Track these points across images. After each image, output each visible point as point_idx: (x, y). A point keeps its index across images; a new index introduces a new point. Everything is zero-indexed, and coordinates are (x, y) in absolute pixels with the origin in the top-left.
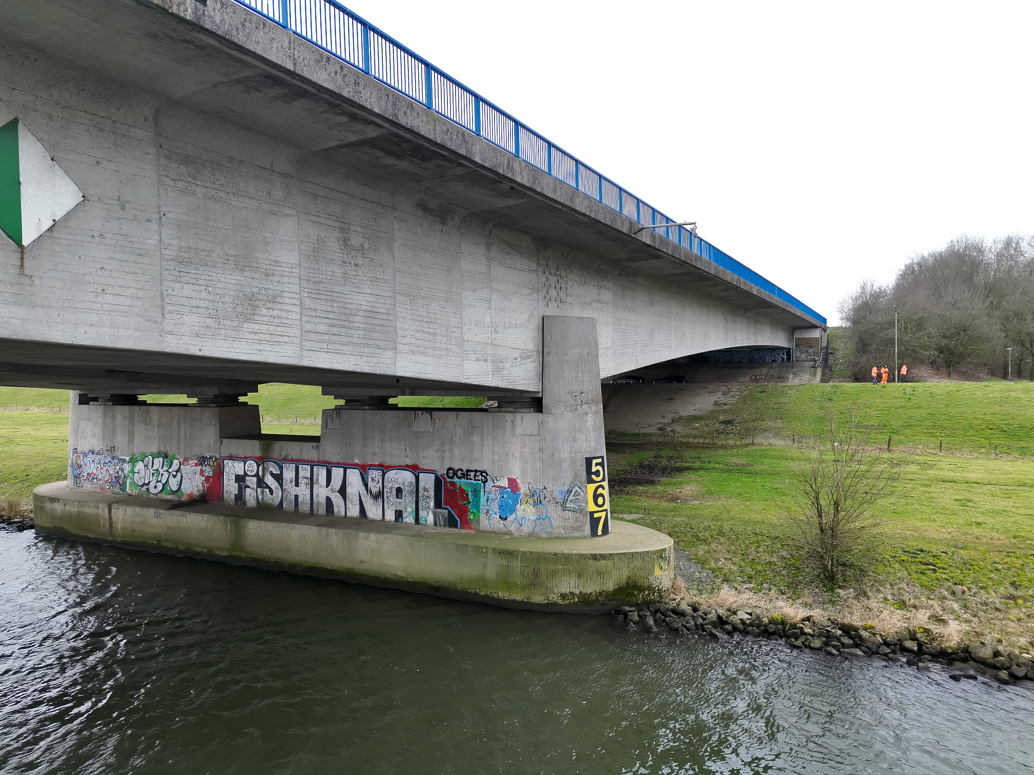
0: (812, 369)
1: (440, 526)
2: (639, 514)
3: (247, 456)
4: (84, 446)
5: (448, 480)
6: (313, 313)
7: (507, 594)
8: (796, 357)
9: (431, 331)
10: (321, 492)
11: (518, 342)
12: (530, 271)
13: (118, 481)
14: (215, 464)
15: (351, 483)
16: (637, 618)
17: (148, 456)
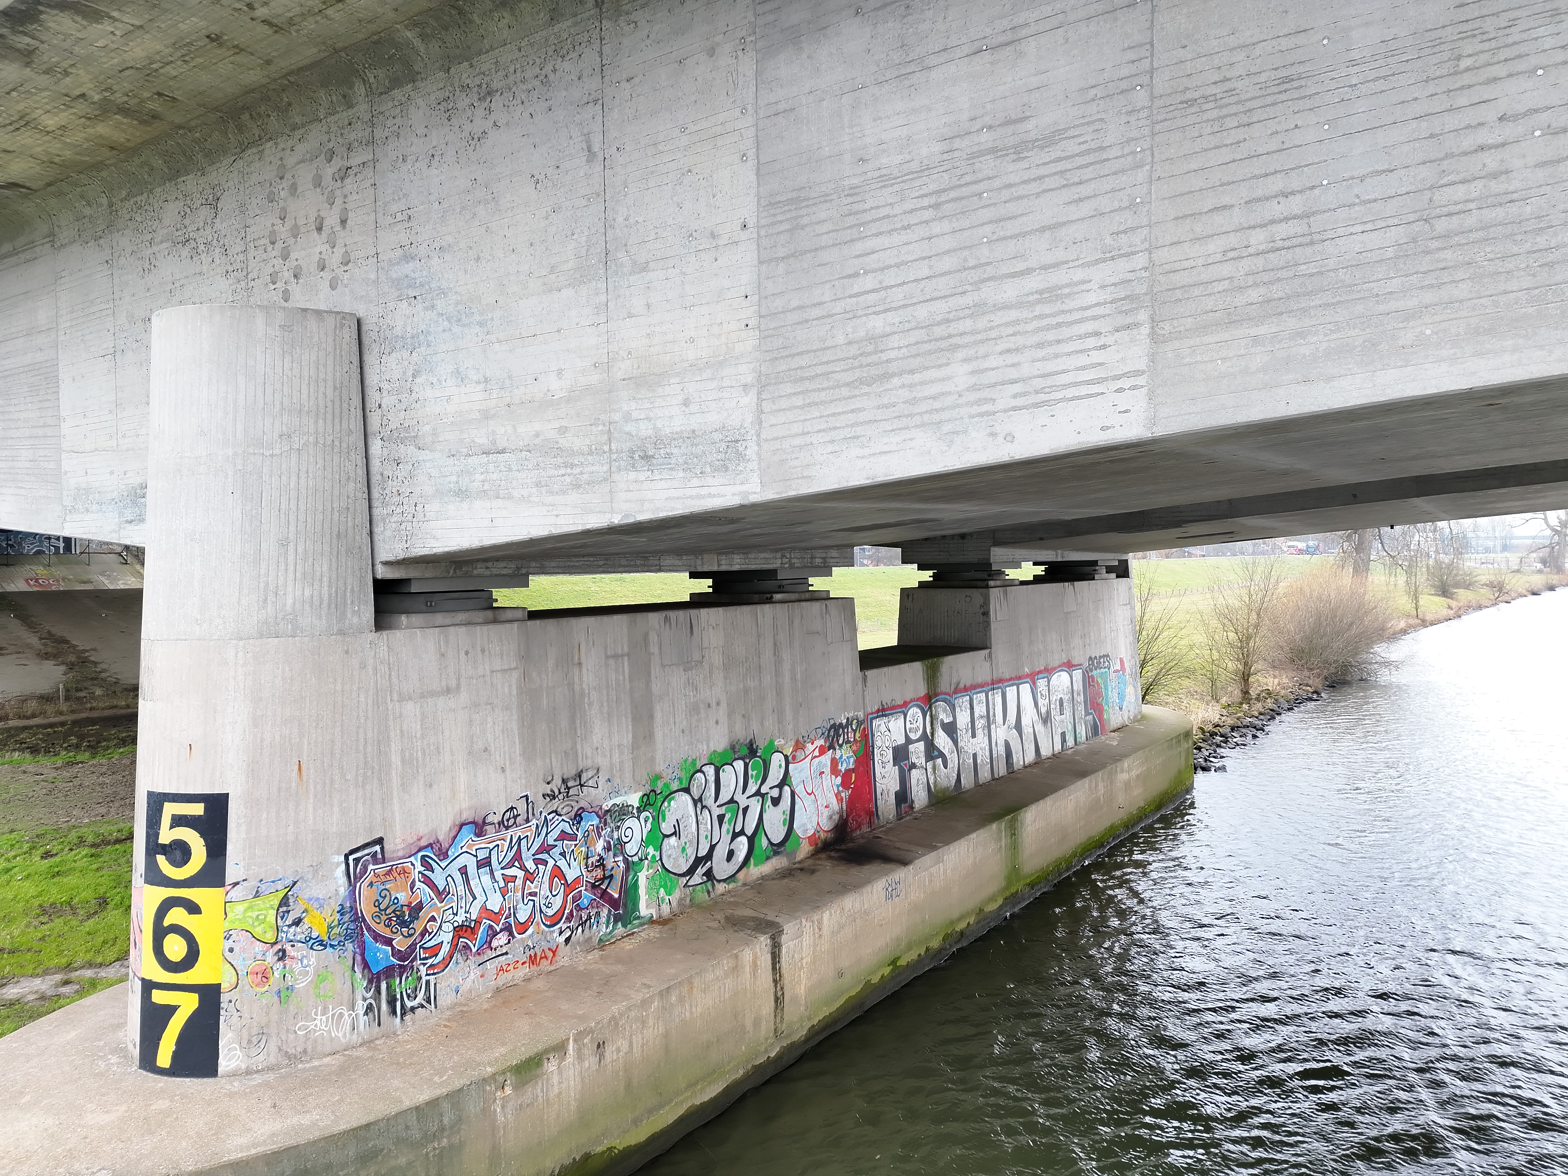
1: (1090, 739)
3: (908, 698)
5: (1090, 674)
10: (1000, 736)
13: (604, 894)
14: (858, 735)
15: (1025, 708)
17: (704, 769)
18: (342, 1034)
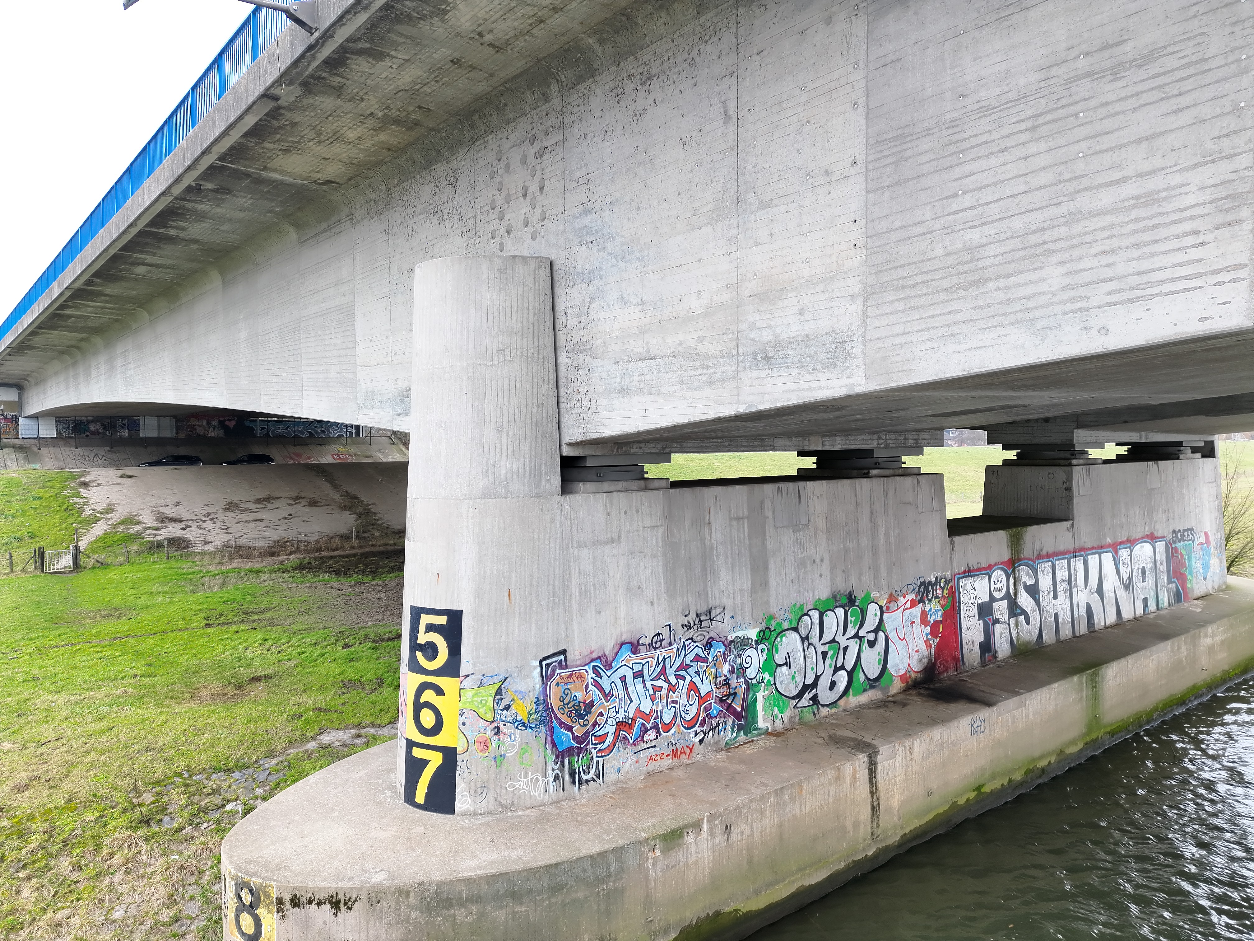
1: (1172, 605)
3: (993, 564)
5: (1173, 546)
10: (1081, 598)
13: (728, 707)
14: (945, 592)
15: (1107, 575)
17: (810, 613)
18: (538, 794)
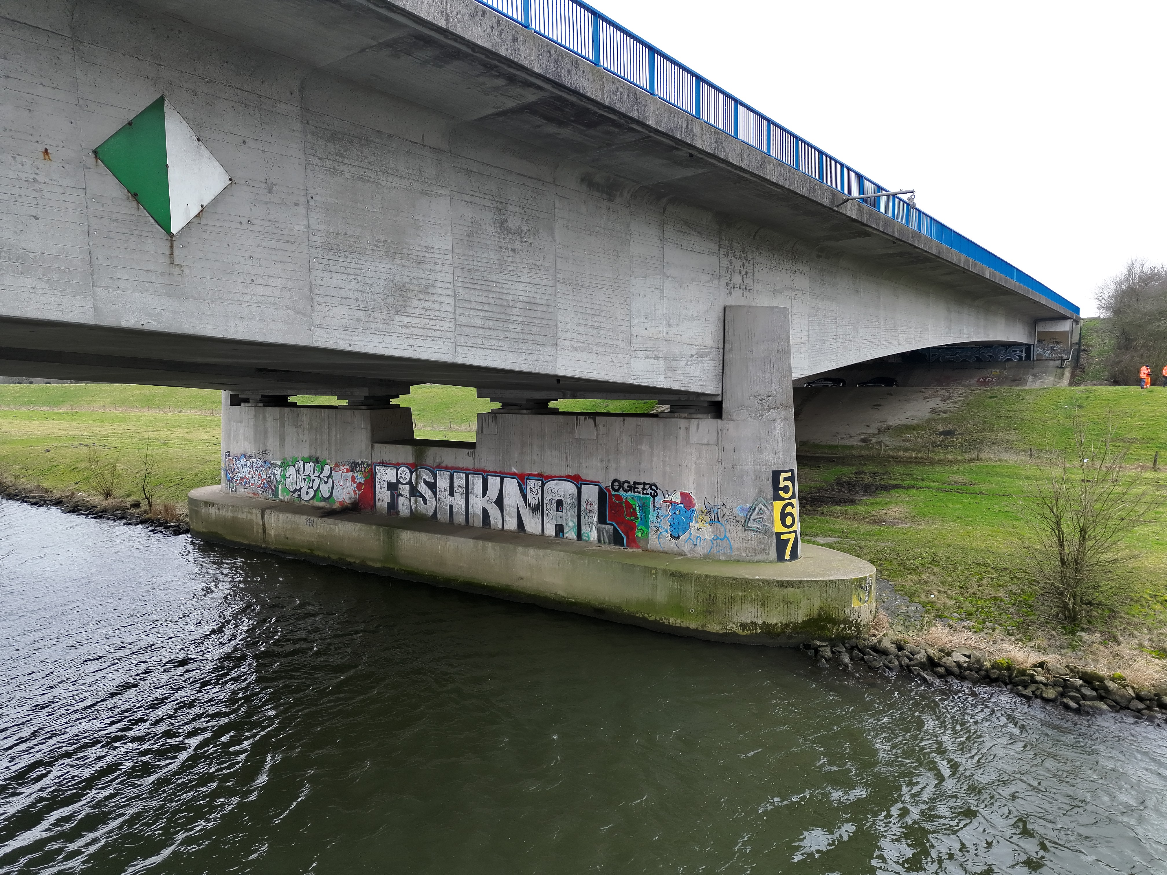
0: (1059, 370)
1: (605, 543)
2: (835, 537)
3: (400, 462)
4: (237, 449)
5: (613, 493)
6: (467, 305)
7: (679, 621)
8: (1038, 355)
9: (595, 324)
10: (477, 503)
11: (695, 337)
12: (711, 253)
13: (270, 486)
14: (367, 470)
15: (508, 494)
16: (828, 653)
17: (300, 461)
